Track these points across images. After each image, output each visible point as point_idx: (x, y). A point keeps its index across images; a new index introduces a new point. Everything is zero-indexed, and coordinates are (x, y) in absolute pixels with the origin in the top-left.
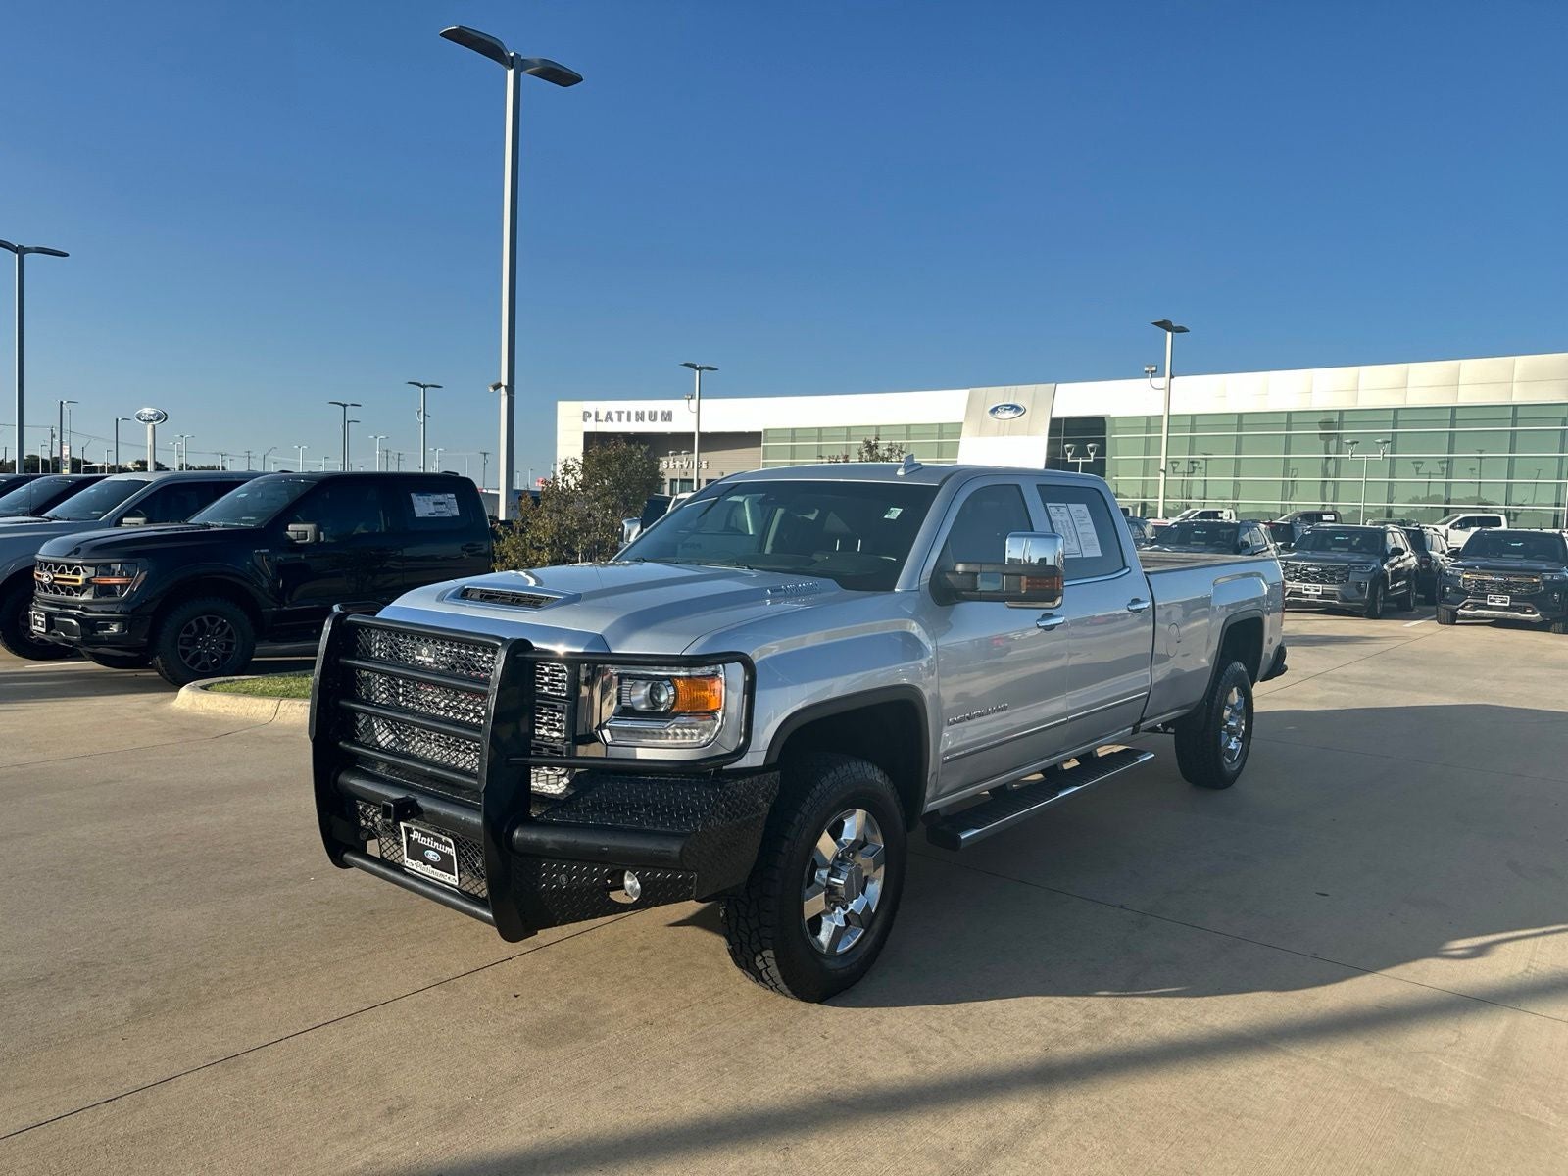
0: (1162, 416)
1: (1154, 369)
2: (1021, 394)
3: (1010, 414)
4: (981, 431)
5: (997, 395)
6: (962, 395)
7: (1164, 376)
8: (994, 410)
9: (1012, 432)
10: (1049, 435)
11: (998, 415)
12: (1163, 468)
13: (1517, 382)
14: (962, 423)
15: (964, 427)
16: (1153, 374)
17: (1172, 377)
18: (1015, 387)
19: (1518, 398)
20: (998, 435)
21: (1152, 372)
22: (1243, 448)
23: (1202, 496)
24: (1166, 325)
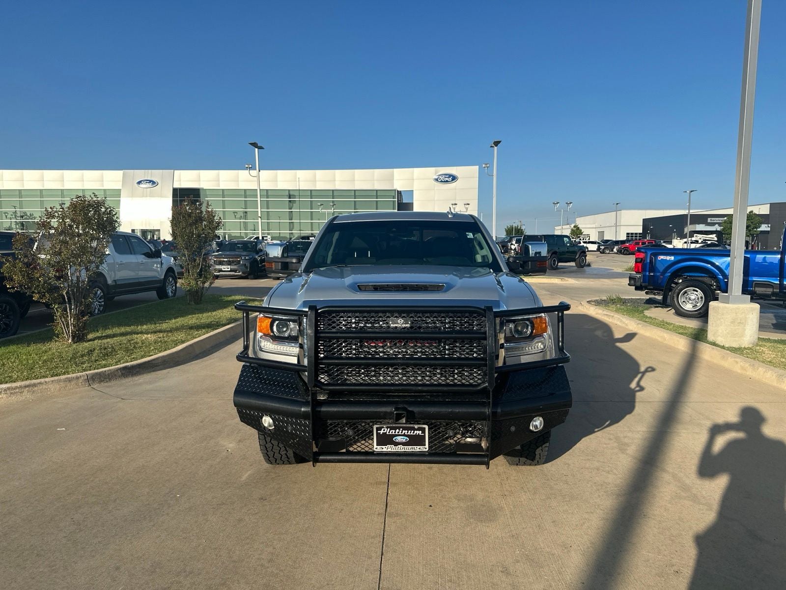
0: (257, 190)
1: (251, 166)
2: (154, 174)
3: (149, 185)
4: (132, 195)
5: (141, 174)
6: (119, 174)
7: (256, 170)
8: (139, 183)
9: (152, 195)
10: (173, 197)
11: (141, 186)
12: (260, 215)
13: (376, 180)
14: (120, 190)
15: (122, 191)
16: (250, 169)
17: (259, 171)
18: (150, 171)
19: (377, 187)
20: (143, 196)
21: (250, 168)
22: (270, 207)
23: (253, 229)
24: (255, 145)
